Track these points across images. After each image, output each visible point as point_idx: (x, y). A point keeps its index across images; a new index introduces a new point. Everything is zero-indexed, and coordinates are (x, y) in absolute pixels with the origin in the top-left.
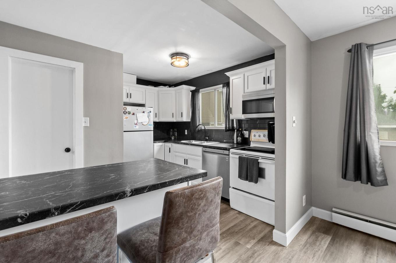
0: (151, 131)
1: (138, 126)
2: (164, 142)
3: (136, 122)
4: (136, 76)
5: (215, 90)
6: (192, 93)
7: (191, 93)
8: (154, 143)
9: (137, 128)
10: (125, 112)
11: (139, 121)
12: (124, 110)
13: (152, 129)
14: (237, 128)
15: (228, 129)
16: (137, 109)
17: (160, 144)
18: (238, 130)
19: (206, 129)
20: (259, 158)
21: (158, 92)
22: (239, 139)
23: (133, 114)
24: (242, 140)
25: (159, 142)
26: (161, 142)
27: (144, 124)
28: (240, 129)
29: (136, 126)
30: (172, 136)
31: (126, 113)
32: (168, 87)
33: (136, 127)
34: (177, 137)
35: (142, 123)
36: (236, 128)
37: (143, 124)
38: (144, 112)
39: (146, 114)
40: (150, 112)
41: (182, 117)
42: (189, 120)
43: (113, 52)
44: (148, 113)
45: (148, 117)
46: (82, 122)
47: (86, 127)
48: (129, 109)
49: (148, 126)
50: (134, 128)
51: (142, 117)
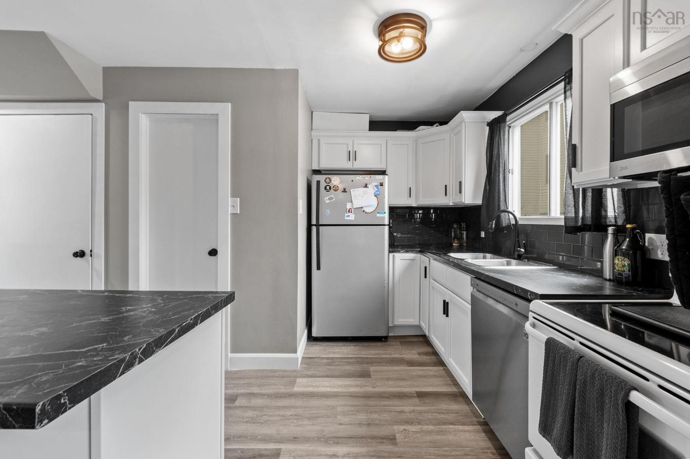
0: (384, 225)
1: (354, 215)
2: (421, 252)
3: (349, 206)
4: (368, 115)
5: (551, 104)
6: (490, 129)
7: (487, 128)
8: (390, 252)
9: (351, 218)
10: (328, 188)
11: (356, 204)
12: (326, 183)
13: (387, 222)
14: (620, 223)
15: (580, 223)
16: (352, 181)
17: (410, 255)
18: (620, 231)
19: (520, 223)
20: (647, 380)
21: (416, 140)
22: (623, 264)
23: (344, 191)
24: (633, 267)
25: (407, 252)
26: (412, 252)
27: (368, 210)
28: (628, 226)
29: (350, 214)
30: (454, 239)
31: (330, 188)
32: (437, 126)
33: (349, 216)
34: (467, 242)
35: (362, 207)
36: (616, 221)
37: (364, 211)
38: (366, 186)
39: (371, 190)
40: (382, 185)
41: (460, 192)
42: (479, 202)
43: (280, 69)
44: (376, 186)
45: (375, 196)
46: (229, 205)
47: (234, 215)
48: (336, 180)
49: (378, 215)
50: (346, 218)
51: (362, 197)
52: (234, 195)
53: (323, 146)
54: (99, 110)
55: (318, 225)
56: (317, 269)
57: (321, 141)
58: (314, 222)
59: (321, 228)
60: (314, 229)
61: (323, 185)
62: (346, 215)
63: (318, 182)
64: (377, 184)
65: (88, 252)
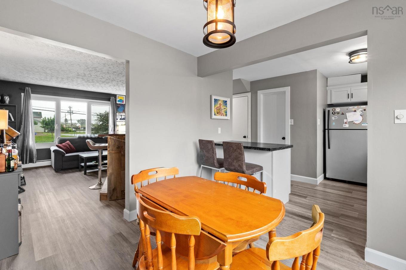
0: (366, 129)
1: (348, 125)
3: (345, 121)
9: (347, 126)
10: (334, 113)
11: (350, 120)
12: (333, 111)
16: (347, 109)
23: (343, 114)
27: (357, 122)
29: (346, 124)
31: (335, 113)
35: (353, 121)
37: (354, 123)
38: (355, 111)
39: (359, 113)
40: (365, 110)
45: (361, 116)
46: (289, 122)
47: (291, 125)
48: (338, 109)
49: (363, 125)
50: (344, 126)
51: (353, 116)
52: (291, 118)
53: (333, 93)
54: (249, 95)
55: (329, 129)
56: (329, 148)
57: (332, 91)
58: (327, 128)
59: (330, 131)
60: (327, 131)
61: (331, 112)
62: (344, 125)
63: (329, 111)
64: (362, 110)
65: (247, 136)
